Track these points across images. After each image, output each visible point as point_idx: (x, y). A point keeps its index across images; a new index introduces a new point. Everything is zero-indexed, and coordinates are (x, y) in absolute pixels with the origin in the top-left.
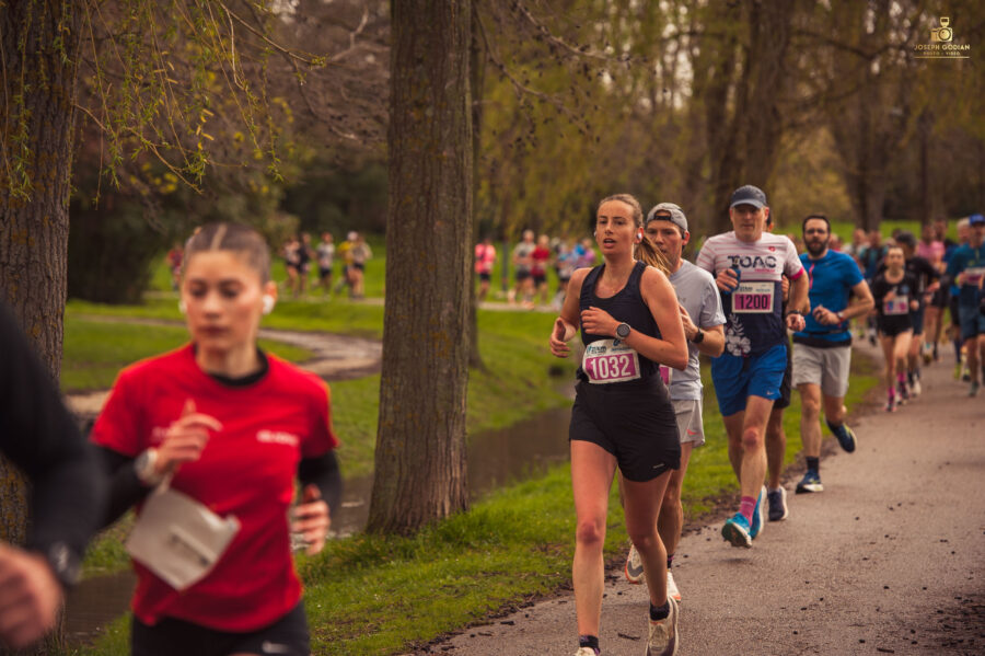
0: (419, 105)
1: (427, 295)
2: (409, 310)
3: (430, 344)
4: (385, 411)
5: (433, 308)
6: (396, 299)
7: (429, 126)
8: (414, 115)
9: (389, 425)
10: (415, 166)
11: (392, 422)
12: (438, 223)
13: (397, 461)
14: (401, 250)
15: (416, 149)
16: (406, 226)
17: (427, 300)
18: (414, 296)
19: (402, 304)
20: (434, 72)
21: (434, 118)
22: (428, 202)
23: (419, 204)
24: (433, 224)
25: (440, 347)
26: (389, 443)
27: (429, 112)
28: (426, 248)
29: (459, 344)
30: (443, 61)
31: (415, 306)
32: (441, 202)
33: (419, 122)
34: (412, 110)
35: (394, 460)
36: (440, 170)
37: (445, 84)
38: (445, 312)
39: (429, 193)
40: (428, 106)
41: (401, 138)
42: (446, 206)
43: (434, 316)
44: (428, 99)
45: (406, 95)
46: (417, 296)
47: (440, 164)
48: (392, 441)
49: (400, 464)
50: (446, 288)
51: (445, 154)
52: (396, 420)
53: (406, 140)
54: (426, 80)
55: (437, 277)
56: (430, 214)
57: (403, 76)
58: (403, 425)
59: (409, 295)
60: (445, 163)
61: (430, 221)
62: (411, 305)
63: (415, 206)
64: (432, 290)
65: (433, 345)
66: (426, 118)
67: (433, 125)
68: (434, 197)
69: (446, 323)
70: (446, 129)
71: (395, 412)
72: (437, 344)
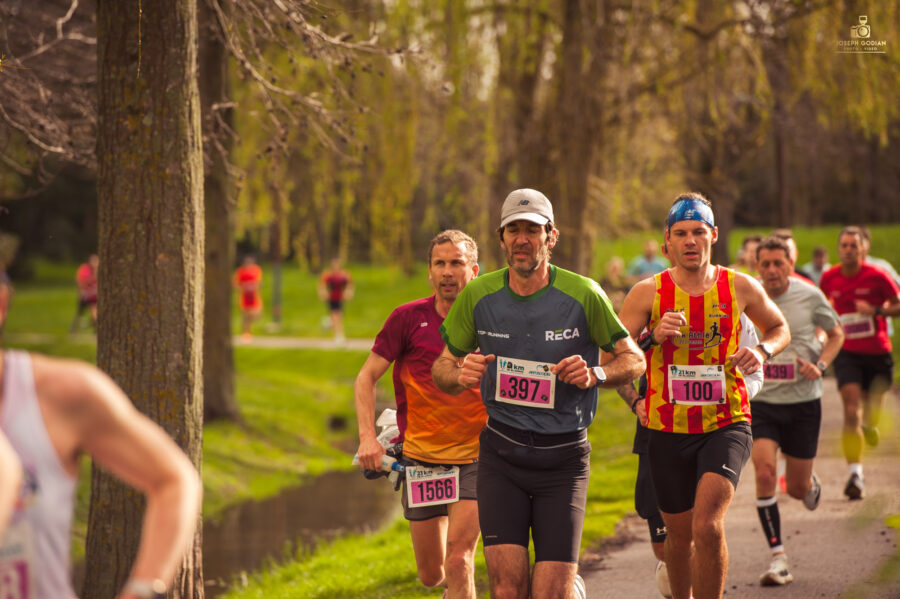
0: (134, 112)
1: (149, 344)
2: (127, 363)
3: (154, 405)
4: (98, 489)
5: (156, 361)
6: (111, 352)
7: (148, 137)
8: (129, 124)
9: (104, 506)
10: (131, 186)
11: (107, 503)
12: (161, 256)
13: (114, 551)
14: (116, 291)
15: (132, 166)
16: (122, 261)
17: (149, 351)
18: (133, 345)
19: (118, 357)
20: (152, 71)
21: (153, 127)
22: (148, 231)
23: (137, 233)
24: (155, 258)
25: (166, 408)
26: (103, 529)
27: (147, 121)
28: (147, 287)
29: (190, 403)
30: (163, 58)
31: (134, 358)
32: (163, 231)
33: (135, 133)
34: (125, 118)
35: (110, 549)
36: (163, 189)
37: (165, 88)
38: (172, 365)
39: (149, 220)
40: (146, 113)
41: (112, 152)
42: (171, 236)
43: (158, 370)
44: (145, 104)
45: (117, 100)
46: (136, 345)
47: (163, 183)
48: (108, 526)
49: (118, 554)
50: (173, 335)
51: (168, 171)
52: (111, 499)
53: (119, 156)
54: (143, 82)
55: (160, 323)
56: (151, 245)
57: (113, 76)
58: (121, 507)
59: (126, 345)
60: (168, 182)
61: (151, 253)
62: (130, 358)
63: (132, 236)
64: (155, 339)
65: (158, 405)
66: (143, 127)
67: (152, 135)
68: (156, 225)
69: (174, 379)
70: (168, 141)
71: (110, 490)
72: (163, 405)
